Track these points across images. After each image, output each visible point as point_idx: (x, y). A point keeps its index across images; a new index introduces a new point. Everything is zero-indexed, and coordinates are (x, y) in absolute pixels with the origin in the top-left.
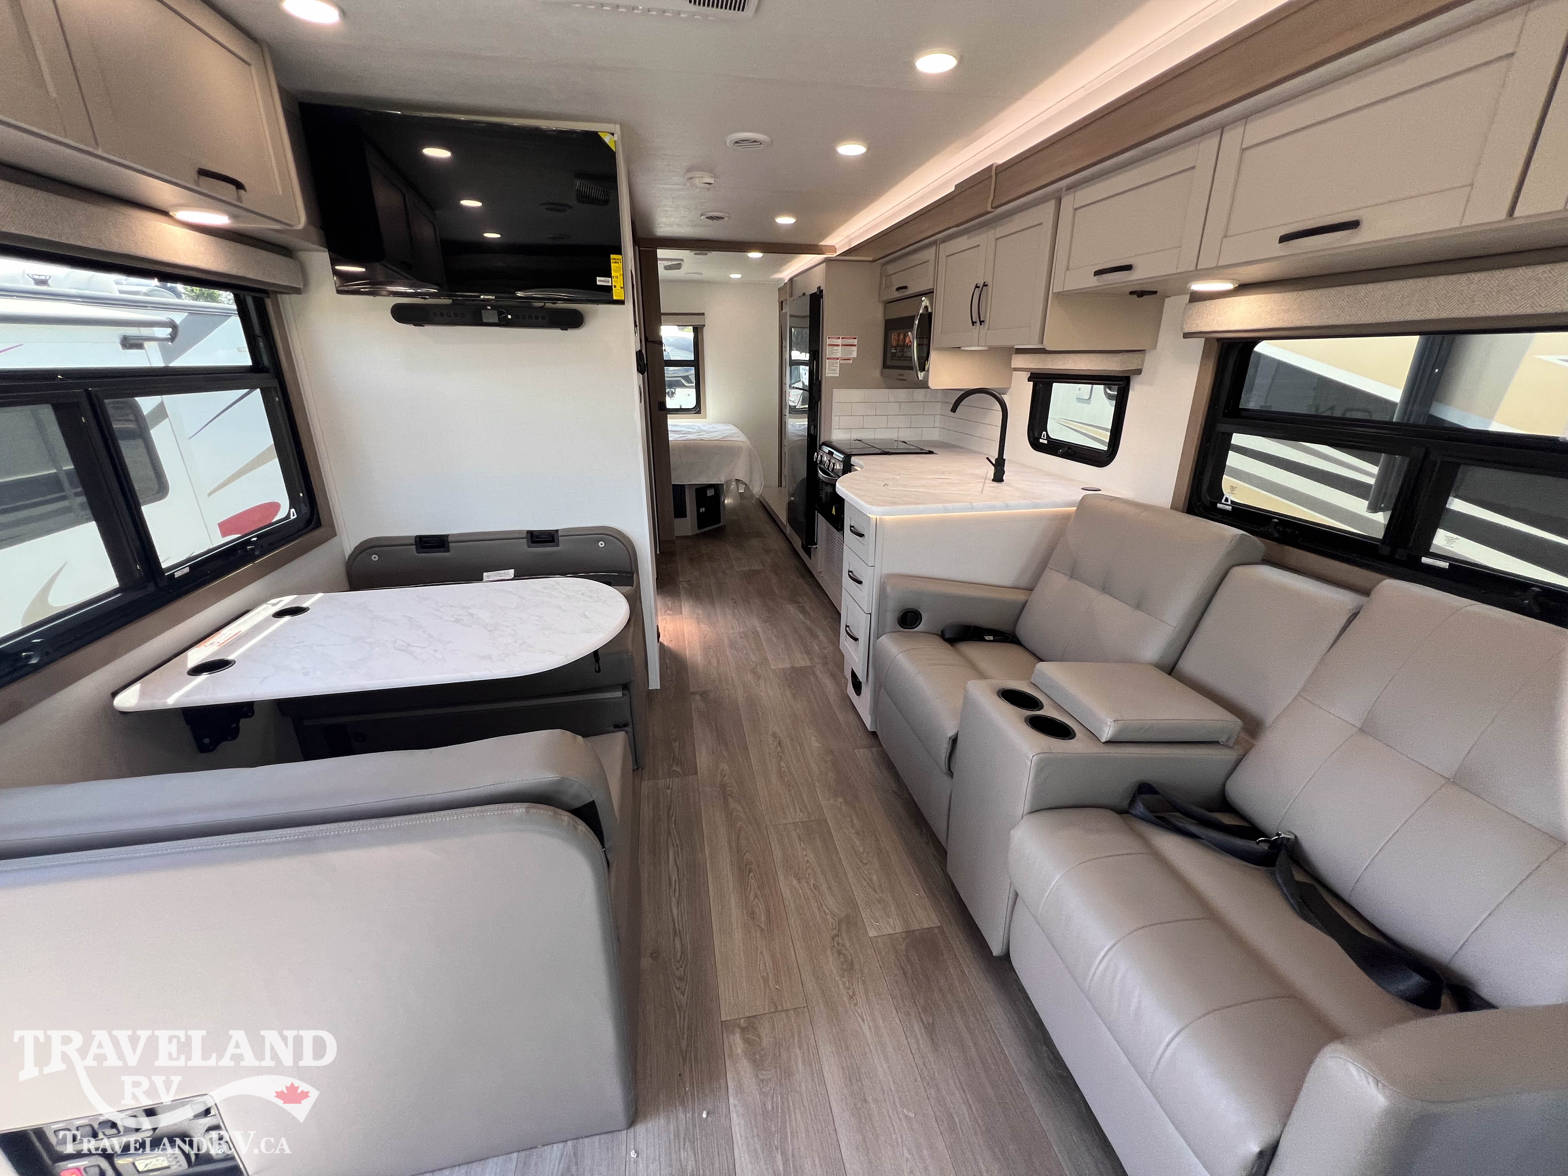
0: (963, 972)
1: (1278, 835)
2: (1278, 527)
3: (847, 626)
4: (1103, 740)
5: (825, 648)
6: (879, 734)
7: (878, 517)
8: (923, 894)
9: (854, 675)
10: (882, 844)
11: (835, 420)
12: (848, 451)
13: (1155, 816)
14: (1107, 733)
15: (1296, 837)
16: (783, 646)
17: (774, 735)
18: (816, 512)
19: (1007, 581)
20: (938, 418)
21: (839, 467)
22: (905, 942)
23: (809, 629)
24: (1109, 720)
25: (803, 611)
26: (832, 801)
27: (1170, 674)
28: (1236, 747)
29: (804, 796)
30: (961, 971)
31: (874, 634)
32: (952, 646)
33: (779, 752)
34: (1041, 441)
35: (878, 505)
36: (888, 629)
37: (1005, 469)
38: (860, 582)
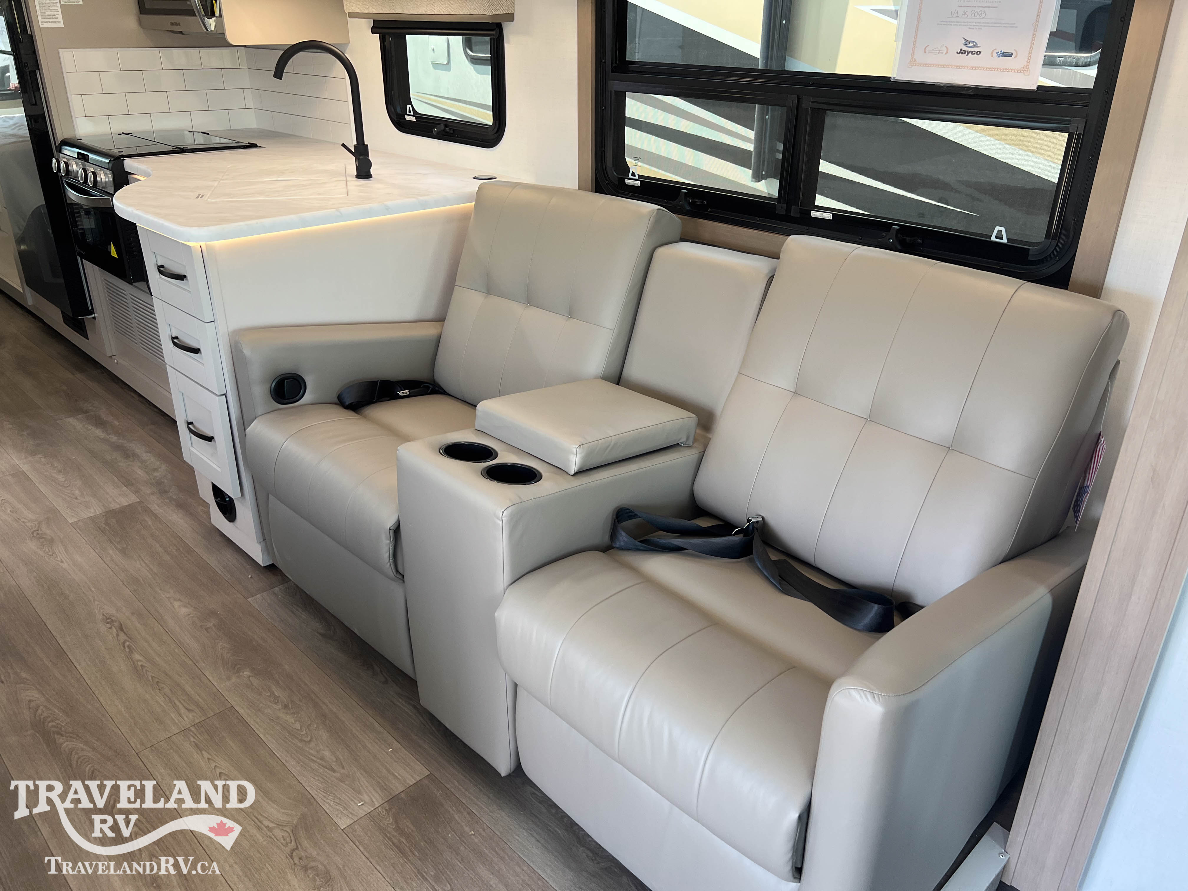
0: (471, 813)
1: (749, 521)
2: (688, 199)
3: (189, 423)
4: (573, 472)
5: (155, 470)
6: (280, 565)
7: (203, 244)
8: (396, 744)
9: (217, 492)
10: (324, 707)
11: (75, 103)
12: (116, 152)
13: (639, 542)
14: (574, 463)
15: (763, 518)
16: (79, 483)
17: (108, 620)
18: (79, 258)
19: (409, 313)
20: (248, 93)
21: (105, 177)
22: (391, 814)
23: (118, 448)
24: (575, 446)
25: (99, 423)
26: (234, 679)
27: (618, 384)
28: (695, 445)
29: (188, 688)
30: (469, 813)
31: (238, 423)
32: (356, 413)
33: (124, 642)
34: (407, 117)
35: (199, 226)
36: (260, 410)
37: (370, 159)
38: (197, 351)
